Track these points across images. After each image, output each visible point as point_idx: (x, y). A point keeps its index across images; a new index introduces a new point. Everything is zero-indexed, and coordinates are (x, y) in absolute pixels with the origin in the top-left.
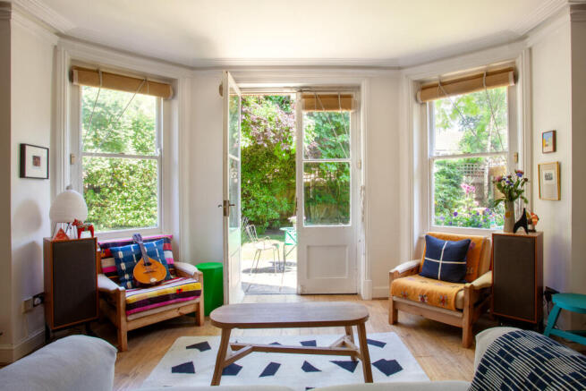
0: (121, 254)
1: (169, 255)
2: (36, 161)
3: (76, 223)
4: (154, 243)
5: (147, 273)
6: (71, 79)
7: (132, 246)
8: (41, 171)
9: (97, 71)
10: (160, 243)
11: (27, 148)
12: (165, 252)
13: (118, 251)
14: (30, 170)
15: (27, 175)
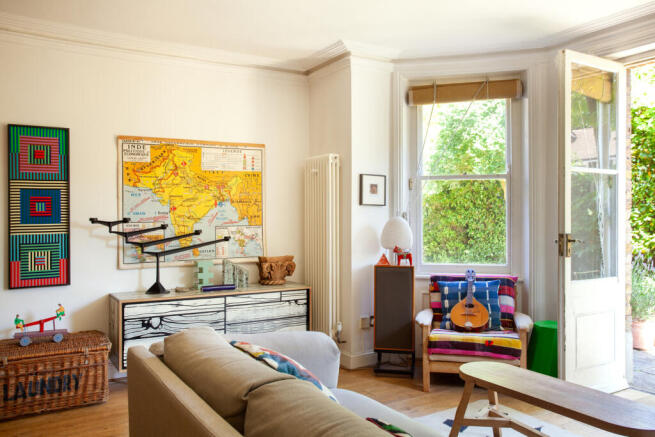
0: (446, 290)
1: (507, 301)
2: (374, 189)
3: (396, 250)
4: (487, 283)
5: (465, 315)
6: (408, 101)
7: (461, 282)
8: (378, 198)
9: (432, 87)
10: (496, 283)
11: (365, 177)
12: (502, 297)
13: (444, 286)
14: (368, 197)
15: (364, 202)
